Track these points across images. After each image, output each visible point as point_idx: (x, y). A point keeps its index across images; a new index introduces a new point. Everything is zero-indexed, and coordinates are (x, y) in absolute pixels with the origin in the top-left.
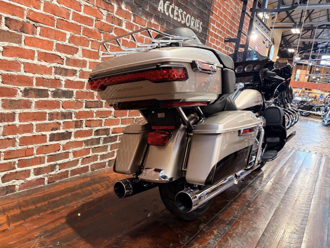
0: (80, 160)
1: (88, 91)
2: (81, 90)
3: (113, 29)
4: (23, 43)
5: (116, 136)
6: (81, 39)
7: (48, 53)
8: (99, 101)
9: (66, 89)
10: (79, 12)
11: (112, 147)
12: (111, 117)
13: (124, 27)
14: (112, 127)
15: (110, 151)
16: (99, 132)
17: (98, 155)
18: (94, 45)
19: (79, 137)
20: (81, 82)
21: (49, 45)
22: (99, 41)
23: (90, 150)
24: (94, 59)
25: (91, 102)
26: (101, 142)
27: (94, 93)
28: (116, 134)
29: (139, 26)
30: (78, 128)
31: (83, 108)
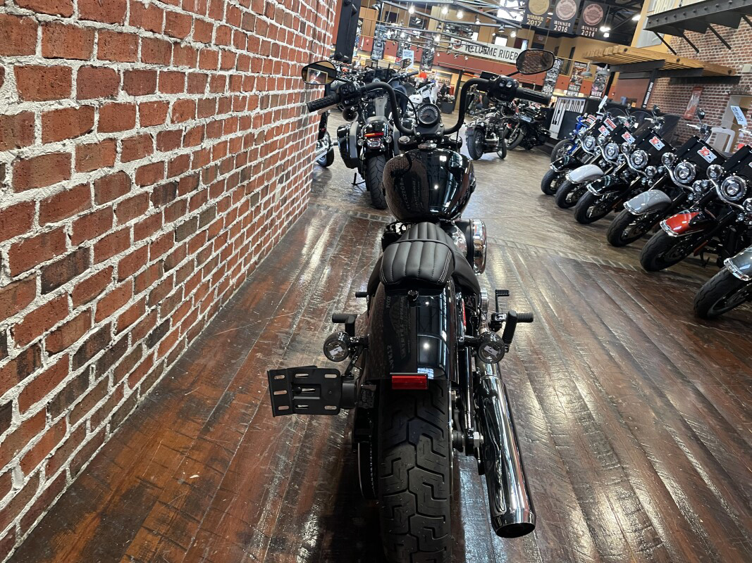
0: (43, 469)
1: (47, 230)
2: (25, 236)
5: (126, 335)
8: (79, 248)
11: (118, 375)
12: (112, 286)
14: (114, 318)
15: (114, 389)
16: (86, 349)
17: (85, 422)
18: (50, 39)
19: (35, 401)
22: (66, 21)
23: (64, 422)
24: (54, 99)
25: (60, 262)
26: (90, 378)
27: (65, 230)
28: (125, 332)
30: (29, 374)
31: (35, 300)
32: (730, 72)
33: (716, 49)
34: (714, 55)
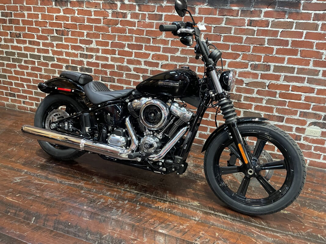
1: (103, 70)
3: (119, 22)
4: (64, 41)
6: (94, 33)
7: (75, 45)
9: (88, 67)
10: (90, 17)
13: (129, 18)
20: (97, 63)
21: (75, 41)
22: (107, 33)
25: (106, 77)
27: (107, 71)
29: (146, 13)
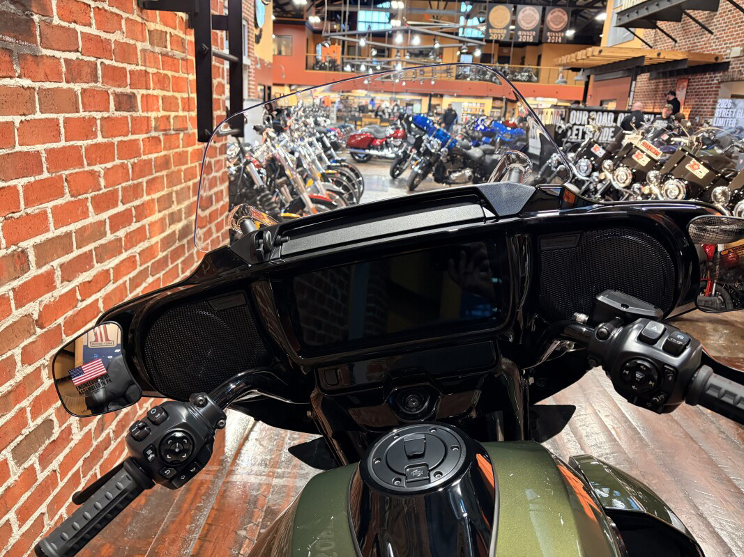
32: (717, 58)
33: (696, 36)
34: (695, 43)
